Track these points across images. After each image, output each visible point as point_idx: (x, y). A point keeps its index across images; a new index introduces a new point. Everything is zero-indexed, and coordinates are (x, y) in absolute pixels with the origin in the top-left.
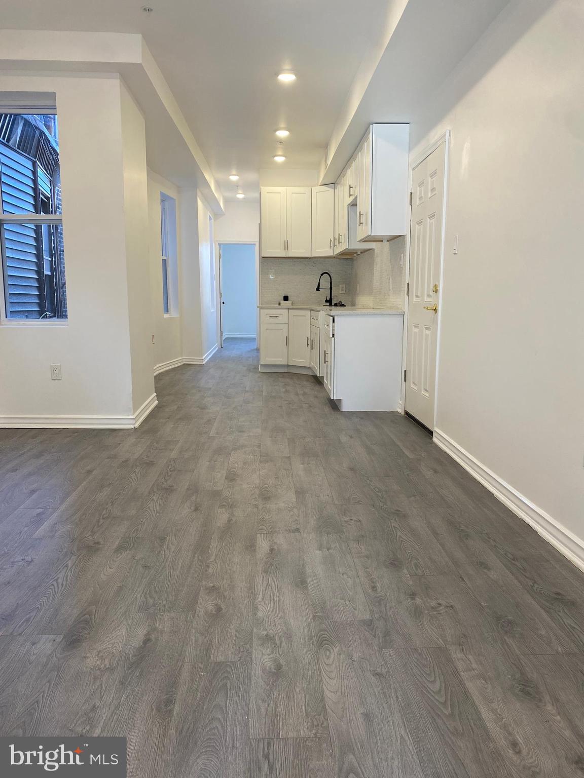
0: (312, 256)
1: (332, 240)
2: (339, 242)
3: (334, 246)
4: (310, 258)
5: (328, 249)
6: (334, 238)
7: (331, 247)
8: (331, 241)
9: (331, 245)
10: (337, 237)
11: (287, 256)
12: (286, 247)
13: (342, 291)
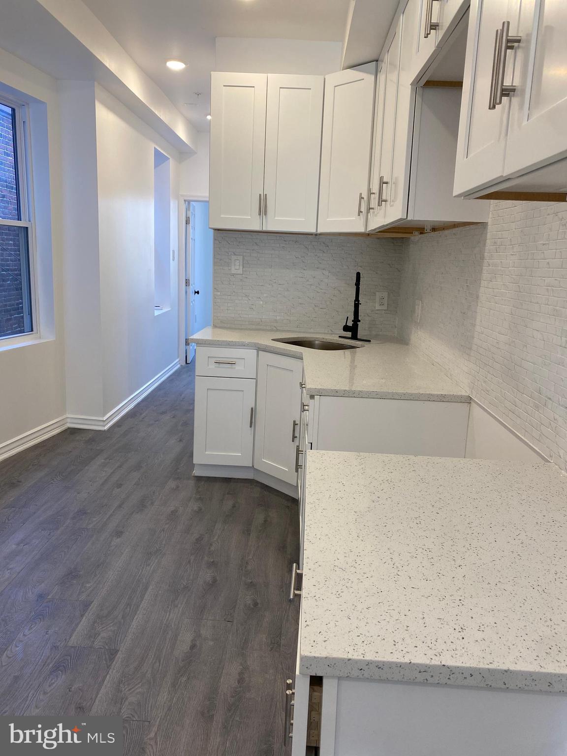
0: (319, 231)
1: (365, 195)
2: (381, 201)
3: (368, 212)
4: (316, 235)
5: (354, 217)
6: (369, 190)
7: (360, 212)
8: (361, 198)
9: (363, 209)
10: (375, 188)
11: (264, 229)
12: (263, 210)
13: (382, 304)
